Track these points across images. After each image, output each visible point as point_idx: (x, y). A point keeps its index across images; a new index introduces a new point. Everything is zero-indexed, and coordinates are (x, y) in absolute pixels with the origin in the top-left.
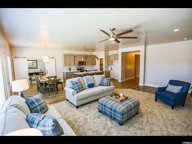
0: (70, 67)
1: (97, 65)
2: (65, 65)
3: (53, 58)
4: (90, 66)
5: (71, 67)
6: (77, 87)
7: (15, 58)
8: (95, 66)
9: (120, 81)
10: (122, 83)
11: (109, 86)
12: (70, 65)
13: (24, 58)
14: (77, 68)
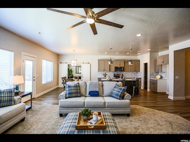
0: (105, 73)
1: (141, 72)
2: (99, 70)
3: (89, 63)
4: (131, 73)
5: (107, 73)
6: (68, 91)
7: (61, 63)
8: (138, 73)
9: (171, 97)
10: (174, 101)
11: (120, 99)
12: (104, 70)
13: (66, 63)
14: (114, 74)
